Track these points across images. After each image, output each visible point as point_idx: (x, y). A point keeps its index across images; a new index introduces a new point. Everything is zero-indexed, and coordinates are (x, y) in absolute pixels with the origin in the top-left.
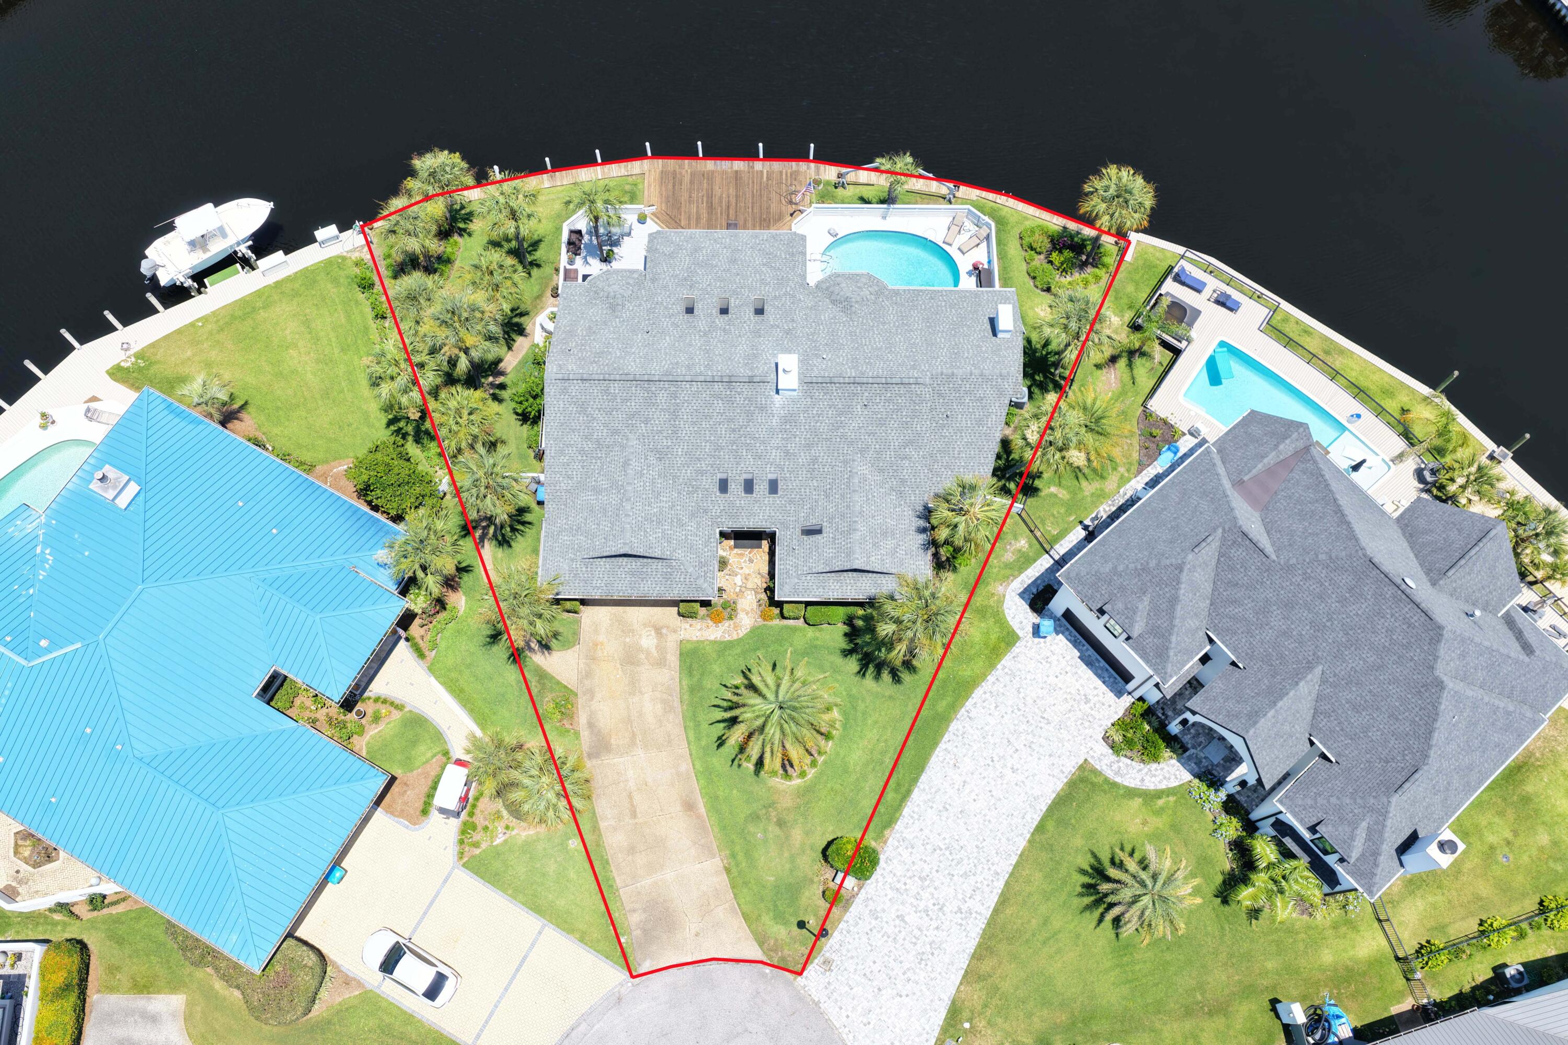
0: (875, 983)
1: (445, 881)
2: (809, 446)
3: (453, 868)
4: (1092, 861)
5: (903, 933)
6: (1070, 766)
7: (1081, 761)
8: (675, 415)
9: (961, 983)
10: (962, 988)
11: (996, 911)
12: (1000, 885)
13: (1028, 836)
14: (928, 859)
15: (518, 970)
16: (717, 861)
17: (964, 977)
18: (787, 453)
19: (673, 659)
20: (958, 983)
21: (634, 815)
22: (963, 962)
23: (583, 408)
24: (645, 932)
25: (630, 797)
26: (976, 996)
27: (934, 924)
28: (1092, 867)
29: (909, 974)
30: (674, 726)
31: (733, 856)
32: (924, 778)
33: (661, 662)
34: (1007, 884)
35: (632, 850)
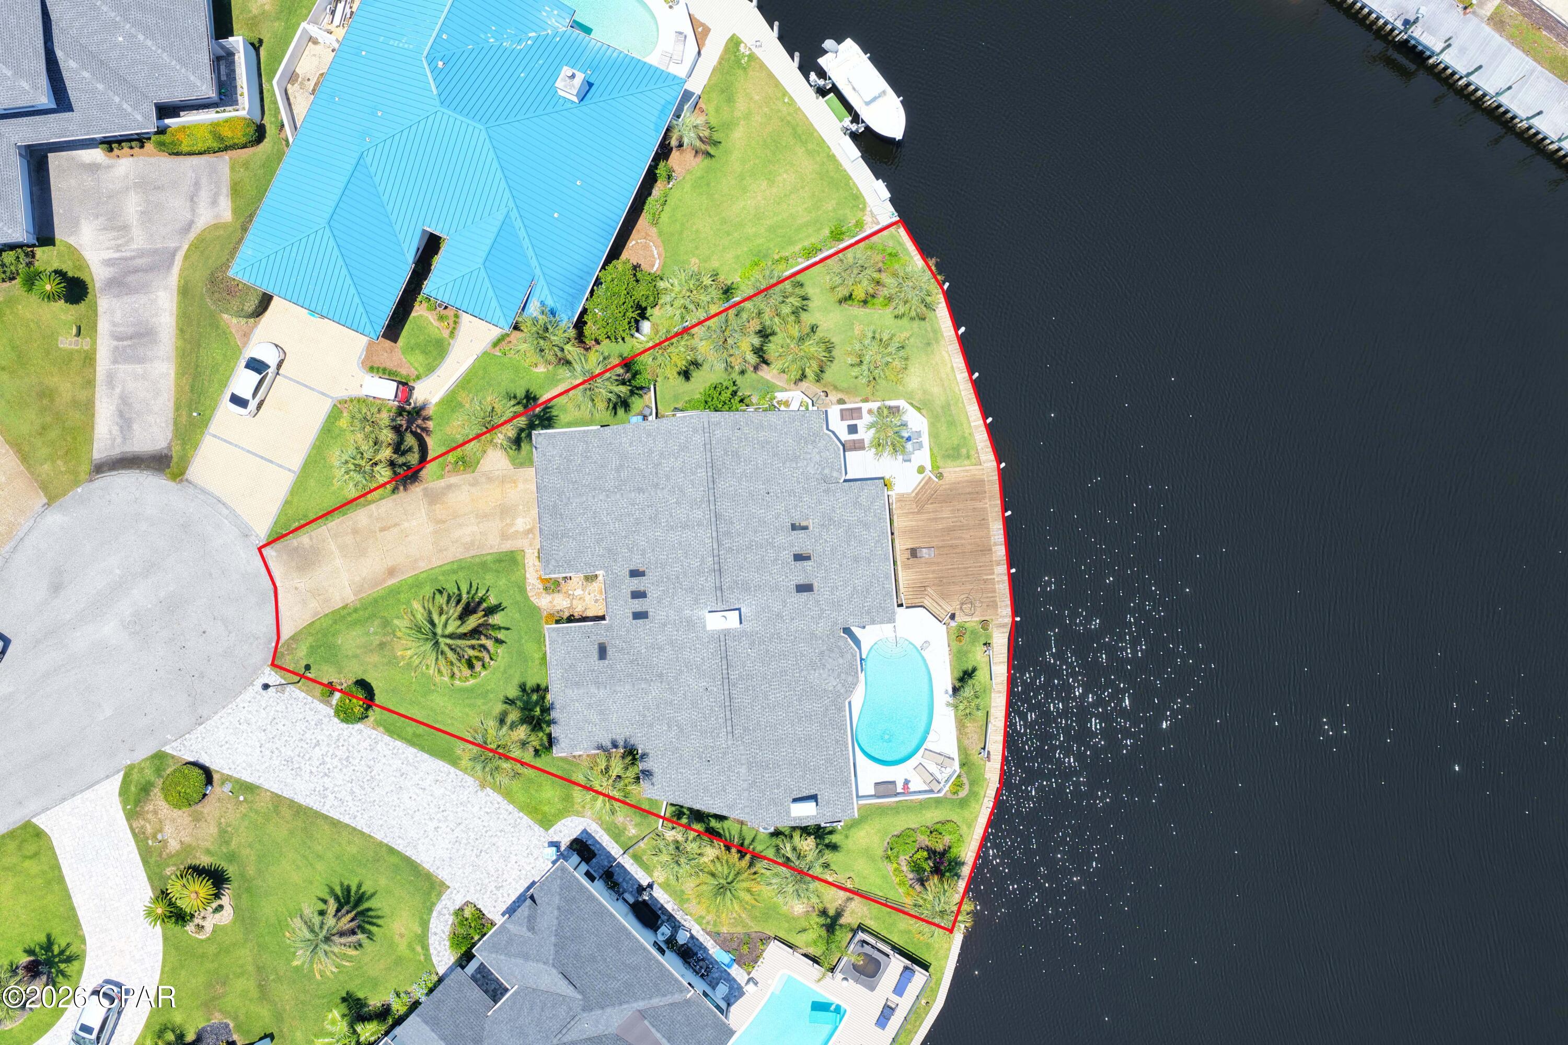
0: (269, 727)
1: (323, 394)
2: (671, 643)
3: (332, 398)
4: (369, 893)
5: (306, 746)
6: (443, 874)
7: (447, 883)
8: (685, 526)
9: (272, 792)
10: (268, 794)
11: (326, 817)
12: (346, 820)
13: (385, 842)
14: (362, 762)
15: (262, 458)
16: (352, 598)
17: (276, 794)
18: (665, 625)
19: (507, 546)
20: (272, 790)
21: (383, 529)
22: (288, 793)
23: (684, 448)
24: (296, 549)
25: (396, 525)
26: (263, 804)
27: (314, 770)
28: (364, 893)
29: (277, 752)
30: (455, 553)
31: (356, 610)
32: (426, 756)
33: (504, 537)
34: (347, 826)
35: (355, 531)
